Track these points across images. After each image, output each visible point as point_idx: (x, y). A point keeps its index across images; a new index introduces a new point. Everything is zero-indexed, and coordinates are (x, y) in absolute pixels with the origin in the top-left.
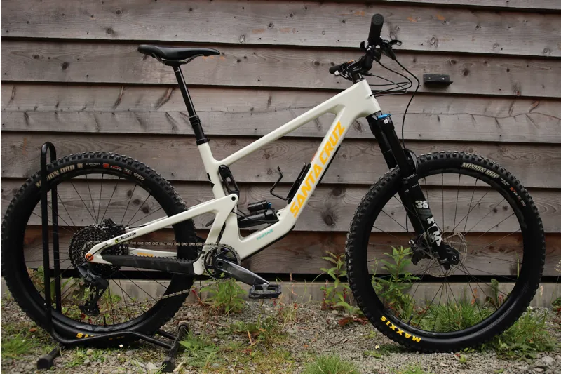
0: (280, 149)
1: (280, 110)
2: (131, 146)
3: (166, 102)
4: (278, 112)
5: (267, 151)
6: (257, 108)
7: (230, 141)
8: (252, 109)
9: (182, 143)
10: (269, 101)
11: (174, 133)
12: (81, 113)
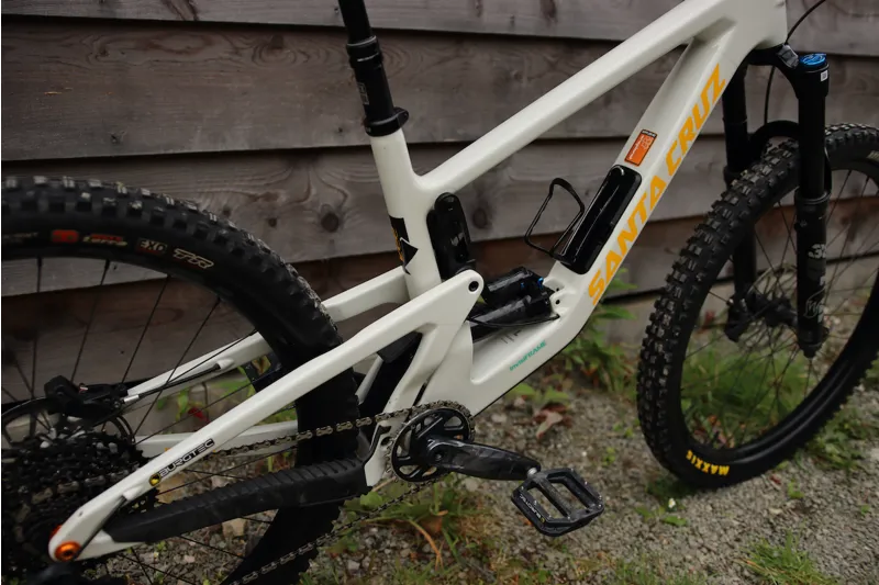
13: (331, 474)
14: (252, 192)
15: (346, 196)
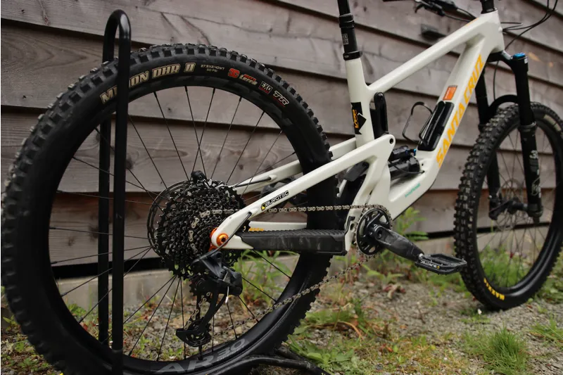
1: (300, 37)
4: (298, 40)
6: (276, 29)
8: (271, 30)
10: (289, 23)
13: (332, 235)
14: (232, 149)
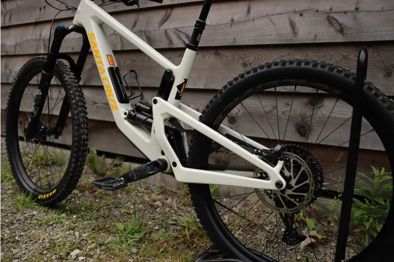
0: (257, 57)
1: (257, 19)
2: (143, 60)
3: (166, 21)
4: (255, 21)
5: (245, 60)
6: (236, 18)
7: (213, 52)
8: (232, 20)
9: (177, 55)
10: (249, 11)
11: (170, 47)
12: (112, 36)
15: (239, 111)
